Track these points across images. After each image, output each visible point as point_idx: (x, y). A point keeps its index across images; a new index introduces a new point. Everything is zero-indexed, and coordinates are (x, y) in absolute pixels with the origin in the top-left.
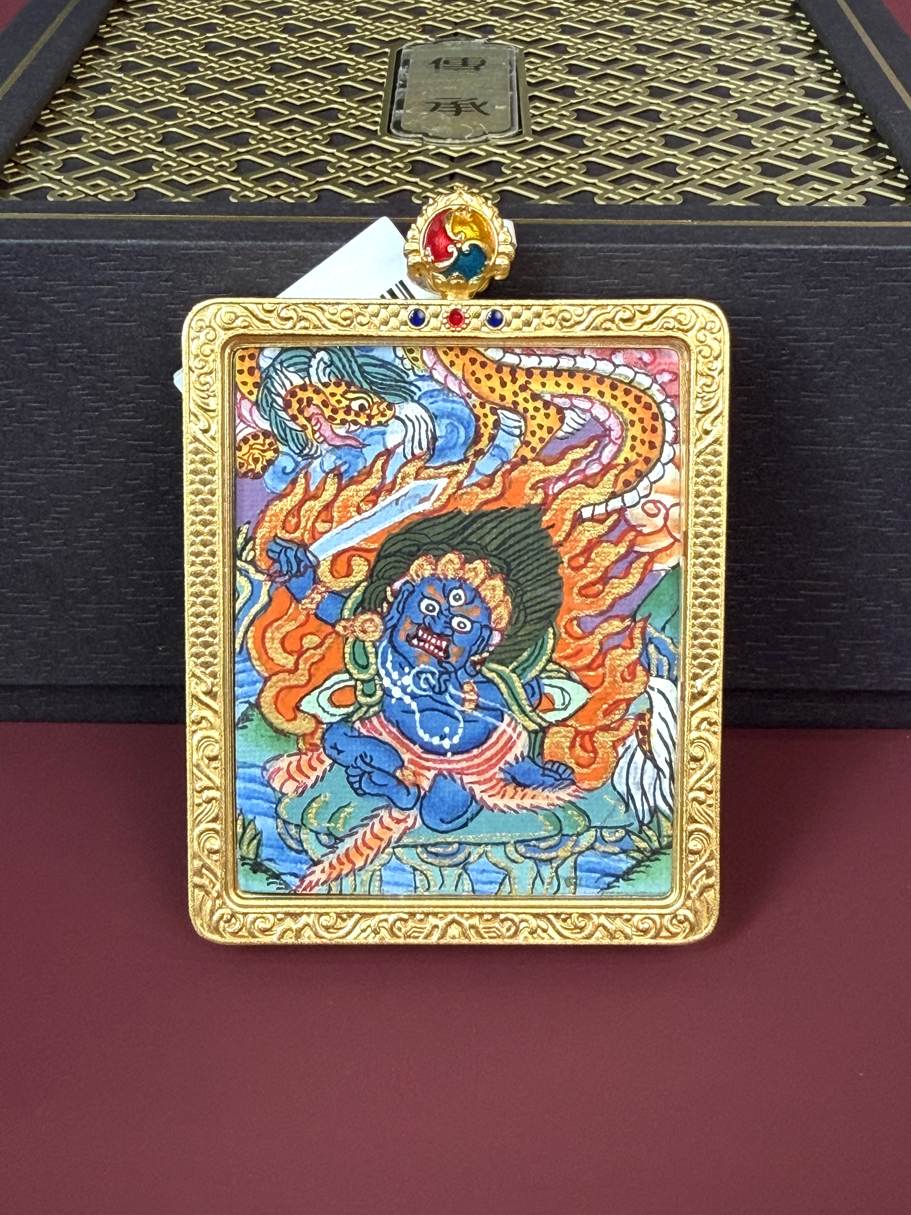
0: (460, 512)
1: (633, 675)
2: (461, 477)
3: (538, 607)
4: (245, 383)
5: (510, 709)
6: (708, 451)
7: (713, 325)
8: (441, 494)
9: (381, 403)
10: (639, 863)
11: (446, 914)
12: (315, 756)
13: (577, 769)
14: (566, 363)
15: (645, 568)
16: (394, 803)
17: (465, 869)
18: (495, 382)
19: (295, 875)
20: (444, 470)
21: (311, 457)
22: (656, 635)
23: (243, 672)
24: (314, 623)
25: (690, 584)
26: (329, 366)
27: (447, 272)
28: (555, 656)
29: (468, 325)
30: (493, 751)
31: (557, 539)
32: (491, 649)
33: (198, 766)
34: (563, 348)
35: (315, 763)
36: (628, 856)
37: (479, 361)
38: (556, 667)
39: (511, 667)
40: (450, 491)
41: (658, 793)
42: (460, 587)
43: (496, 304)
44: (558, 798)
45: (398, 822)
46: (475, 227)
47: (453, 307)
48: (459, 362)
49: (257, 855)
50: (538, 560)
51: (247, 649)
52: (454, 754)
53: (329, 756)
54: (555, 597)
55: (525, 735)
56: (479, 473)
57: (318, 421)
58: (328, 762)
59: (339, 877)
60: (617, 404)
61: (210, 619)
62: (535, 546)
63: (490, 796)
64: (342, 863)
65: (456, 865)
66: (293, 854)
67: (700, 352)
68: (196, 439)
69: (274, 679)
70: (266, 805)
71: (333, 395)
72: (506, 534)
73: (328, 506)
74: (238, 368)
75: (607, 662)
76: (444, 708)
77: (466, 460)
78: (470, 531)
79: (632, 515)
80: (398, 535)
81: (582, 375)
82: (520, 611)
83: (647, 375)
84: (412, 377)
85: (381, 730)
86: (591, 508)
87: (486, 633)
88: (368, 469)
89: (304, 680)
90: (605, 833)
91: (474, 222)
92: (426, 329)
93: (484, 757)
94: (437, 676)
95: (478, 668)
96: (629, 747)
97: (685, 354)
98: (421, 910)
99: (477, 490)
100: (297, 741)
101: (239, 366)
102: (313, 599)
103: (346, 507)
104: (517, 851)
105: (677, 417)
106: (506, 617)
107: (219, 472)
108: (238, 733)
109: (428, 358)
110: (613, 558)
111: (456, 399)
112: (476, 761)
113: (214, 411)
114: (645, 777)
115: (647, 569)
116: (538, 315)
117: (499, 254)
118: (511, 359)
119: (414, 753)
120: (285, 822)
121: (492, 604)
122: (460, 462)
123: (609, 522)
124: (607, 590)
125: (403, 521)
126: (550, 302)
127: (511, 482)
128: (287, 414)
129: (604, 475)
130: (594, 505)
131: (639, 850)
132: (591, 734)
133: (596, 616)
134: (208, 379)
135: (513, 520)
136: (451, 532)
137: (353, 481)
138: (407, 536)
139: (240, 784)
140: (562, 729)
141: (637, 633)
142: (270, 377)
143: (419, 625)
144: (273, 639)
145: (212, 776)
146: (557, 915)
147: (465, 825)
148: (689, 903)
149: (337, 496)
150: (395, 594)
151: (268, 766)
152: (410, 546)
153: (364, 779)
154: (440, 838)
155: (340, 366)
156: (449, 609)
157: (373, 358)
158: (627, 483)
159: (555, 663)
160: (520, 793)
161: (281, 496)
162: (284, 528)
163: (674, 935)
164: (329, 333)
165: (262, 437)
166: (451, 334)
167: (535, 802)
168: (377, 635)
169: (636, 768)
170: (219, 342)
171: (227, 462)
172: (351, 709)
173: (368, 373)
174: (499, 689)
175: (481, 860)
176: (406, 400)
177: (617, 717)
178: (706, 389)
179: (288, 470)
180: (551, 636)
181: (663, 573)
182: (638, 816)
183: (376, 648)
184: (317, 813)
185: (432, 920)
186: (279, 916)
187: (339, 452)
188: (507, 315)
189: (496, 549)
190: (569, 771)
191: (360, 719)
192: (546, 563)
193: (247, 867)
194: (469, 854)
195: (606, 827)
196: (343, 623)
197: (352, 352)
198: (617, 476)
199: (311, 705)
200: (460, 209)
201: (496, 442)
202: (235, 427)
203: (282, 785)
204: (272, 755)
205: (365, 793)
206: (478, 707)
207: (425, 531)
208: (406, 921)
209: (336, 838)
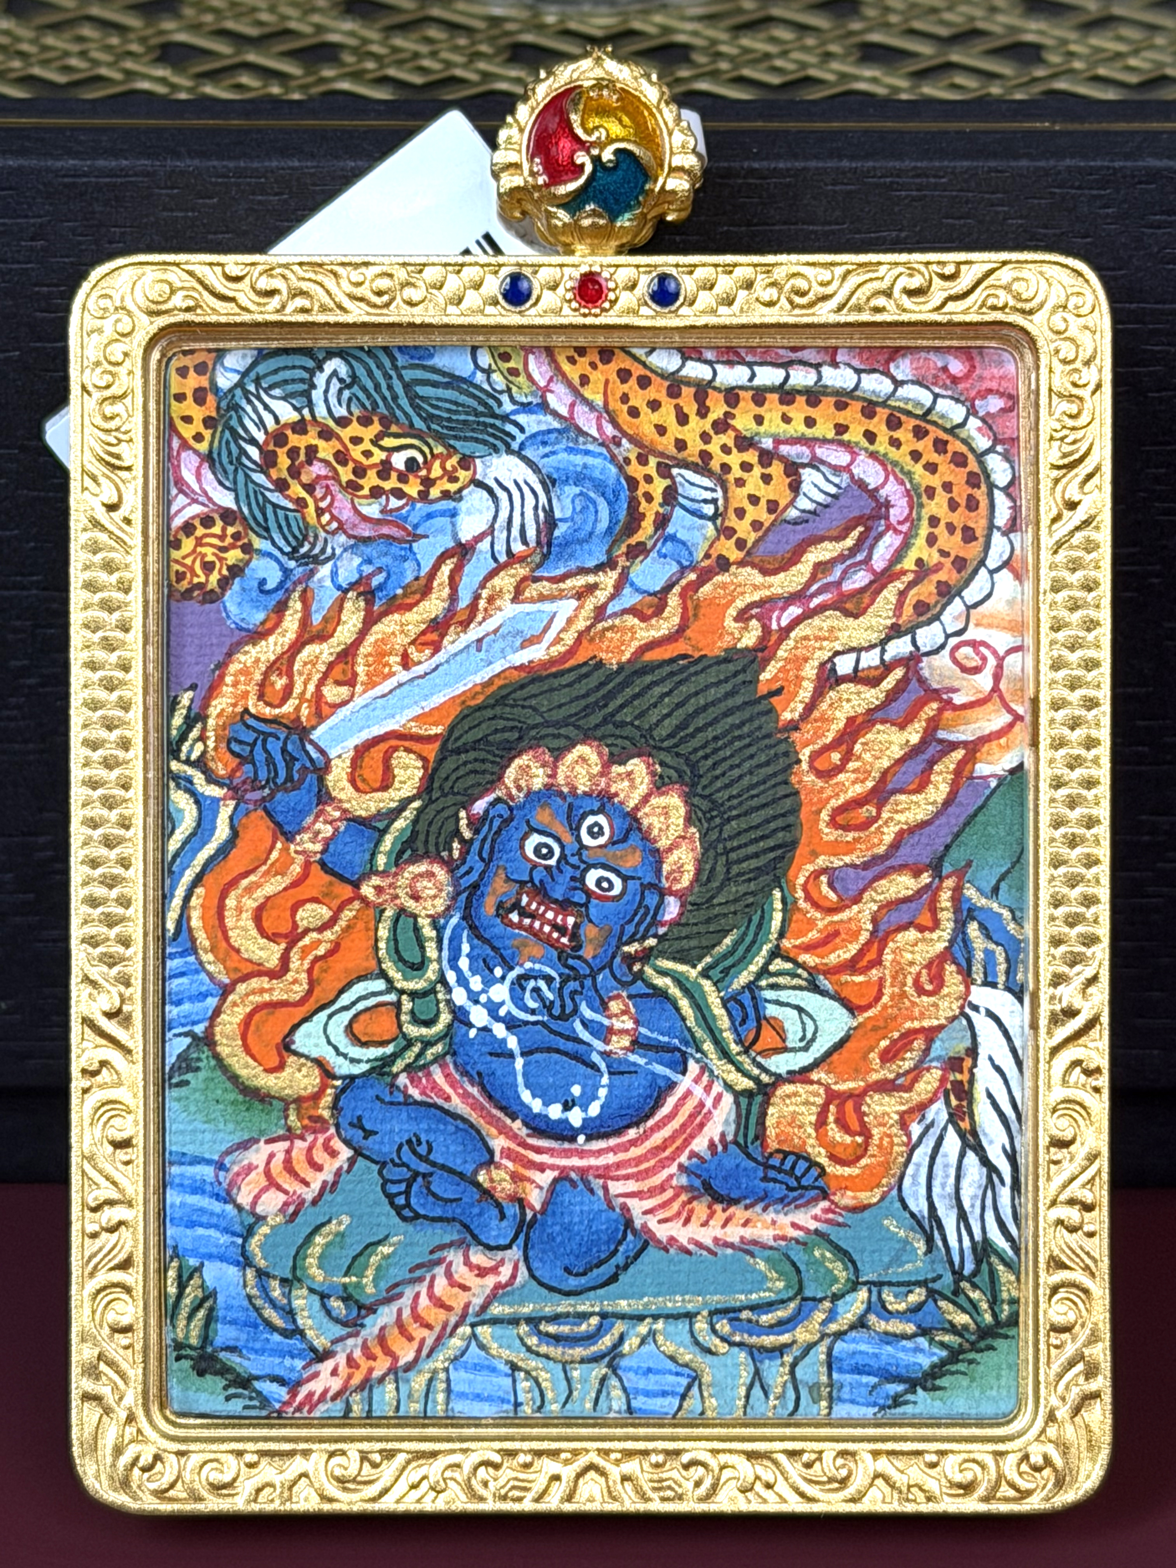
0: (600, 664)
1: (938, 981)
2: (601, 596)
3: (751, 849)
4: (187, 419)
5: (699, 1050)
6: (1075, 541)
7: (1079, 301)
8: (564, 630)
9: (450, 456)
10: (955, 1355)
11: (575, 1453)
12: (321, 1139)
13: (832, 1169)
14: (801, 377)
15: (958, 772)
16: (475, 1237)
17: (613, 1368)
18: (667, 415)
19: (280, 1381)
20: (569, 583)
21: (314, 561)
22: (983, 902)
23: (182, 974)
24: (319, 879)
25: (1044, 798)
26: (349, 386)
27: (573, 203)
28: (786, 943)
29: (613, 302)
30: (666, 1132)
31: (787, 716)
32: (662, 931)
33: (90, 1159)
34: (794, 349)
35: (320, 1156)
36: (931, 1341)
37: (636, 374)
38: (789, 966)
39: (699, 967)
40: (581, 624)
41: (990, 1216)
42: (601, 811)
43: (666, 262)
44: (794, 1225)
45: (482, 1272)
46: (626, 119)
47: (584, 269)
48: (597, 377)
49: (206, 1339)
50: (752, 757)
51: (190, 930)
52: (589, 1138)
53: (347, 1143)
54: (787, 828)
55: (728, 1099)
56: (638, 590)
57: (328, 490)
58: (346, 1153)
59: (366, 1385)
60: (901, 456)
61: (119, 870)
62: (746, 729)
63: (660, 1222)
64: (371, 1357)
65: (595, 1359)
66: (277, 1337)
67: (1057, 352)
68: (96, 524)
69: (241, 988)
70: (224, 1239)
71: (357, 441)
72: (690, 708)
73: (347, 654)
74: (174, 390)
75: (888, 957)
76: (570, 1046)
77: (610, 564)
78: (619, 701)
79: (930, 667)
80: (479, 708)
81: (832, 400)
82: (717, 855)
83: (957, 401)
84: (508, 407)
85: (449, 1090)
86: (853, 656)
87: (651, 900)
88: (423, 582)
89: (299, 990)
90: (888, 1296)
91: (623, 109)
92: (533, 311)
93: (648, 1144)
94: (557, 984)
95: (636, 967)
96: (932, 1124)
97: (1029, 358)
98: (526, 1445)
99: (631, 620)
100: (286, 1110)
101: (176, 384)
102: (318, 833)
103: (380, 655)
104: (714, 1331)
105: (1013, 482)
106: (690, 868)
107: (137, 586)
108: (171, 1094)
109: (538, 370)
110: (897, 752)
111: (591, 447)
112: (635, 1152)
113: (129, 469)
114: (964, 1184)
115: (961, 773)
116: (749, 285)
117: (672, 170)
118: (696, 370)
119: (514, 1137)
120: (262, 1274)
121: (663, 843)
122: (599, 568)
123: (888, 683)
124: (885, 815)
125: (490, 682)
126: (770, 259)
127: (697, 607)
128: (268, 476)
129: (878, 592)
130: (858, 650)
131: (953, 1329)
132: (858, 1097)
133: (866, 866)
134: (118, 408)
135: (702, 680)
136: (583, 703)
137: (395, 605)
138: (498, 710)
139: (173, 1197)
140: (799, 1088)
141: (945, 898)
142: (237, 408)
143: (522, 883)
144: (239, 910)
145: (118, 1177)
146: (793, 1454)
147: (613, 1279)
148: (1052, 1431)
149: (363, 634)
150: (475, 824)
151: (227, 1161)
152: (503, 730)
153: (415, 1188)
154: (565, 1306)
155: (370, 385)
156: (579, 853)
157: (434, 370)
158: (921, 607)
159: (787, 959)
160: (720, 1216)
161: (257, 635)
162: (261, 697)
163: (1026, 1494)
164: (349, 319)
165: (219, 524)
166: (581, 321)
167: (748, 1233)
168: (440, 905)
169: (946, 1166)
170: (141, 337)
171: (152, 568)
172: (389, 1049)
173: (422, 398)
174: (678, 1009)
175: (645, 1349)
176: (496, 450)
177: (907, 1065)
178: (1070, 423)
179: (271, 585)
180: (778, 905)
181: (993, 783)
182: (951, 1262)
183: (439, 930)
184: (321, 1257)
185: (549, 1466)
186: (250, 1458)
187: (368, 550)
188: (688, 284)
189: (670, 736)
190: (814, 1172)
191: (408, 1068)
192: (767, 763)
193: (186, 1364)
194: (622, 1339)
195: (890, 1284)
196: (376, 881)
197: (393, 359)
198: (902, 594)
199: (313, 1041)
200: (599, 85)
201: (670, 530)
202: (169, 503)
203: (257, 1198)
204: (237, 1139)
205: (417, 1216)
206: (637, 1044)
207: (533, 702)
208: (497, 1467)
209: (360, 1307)
